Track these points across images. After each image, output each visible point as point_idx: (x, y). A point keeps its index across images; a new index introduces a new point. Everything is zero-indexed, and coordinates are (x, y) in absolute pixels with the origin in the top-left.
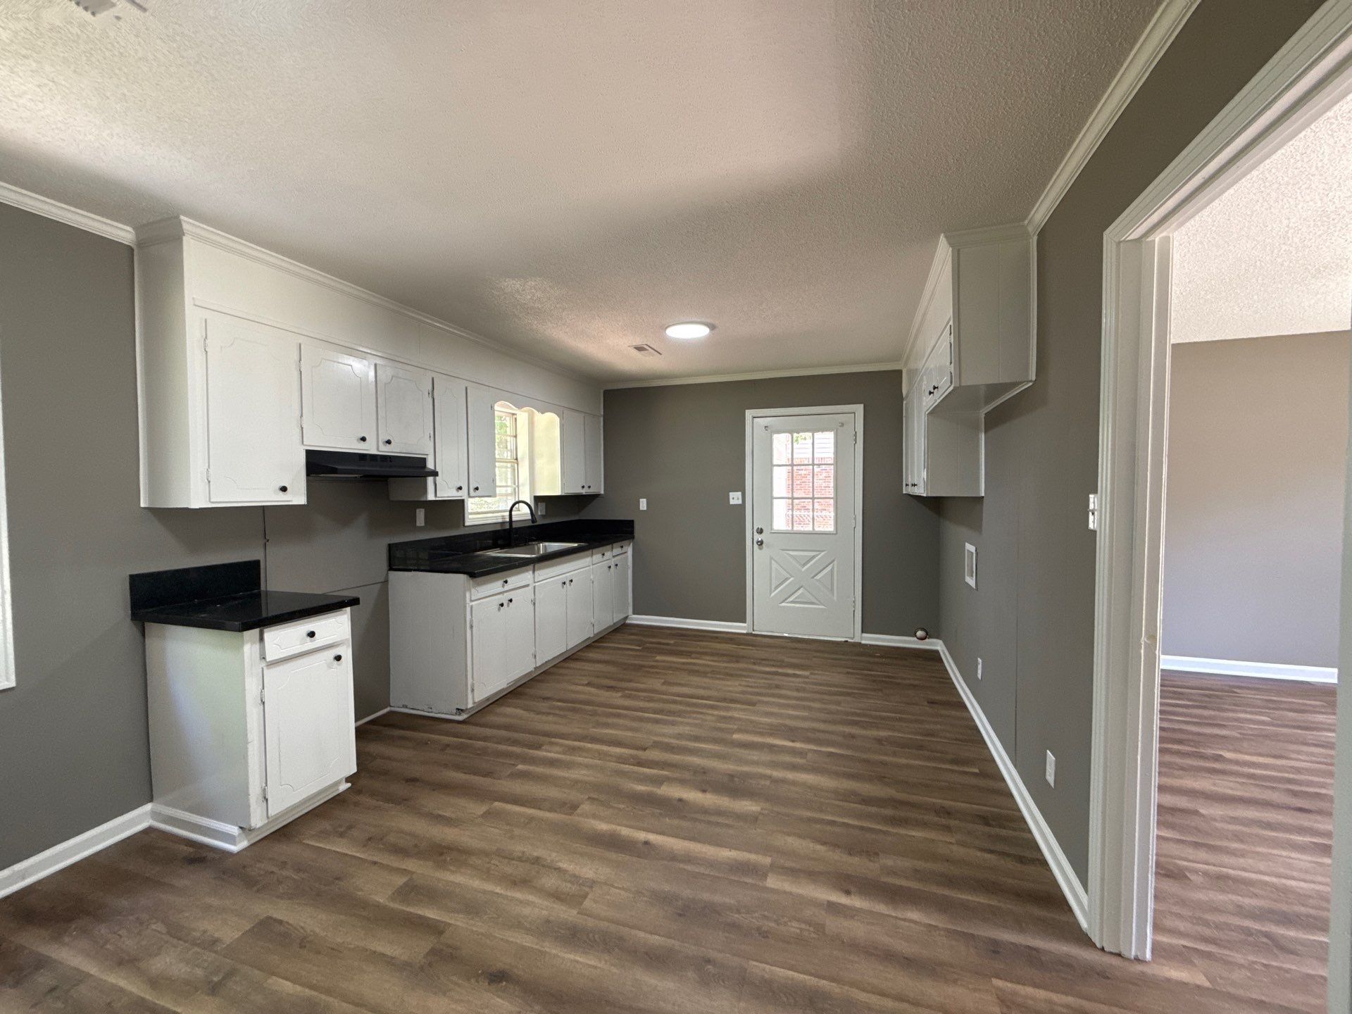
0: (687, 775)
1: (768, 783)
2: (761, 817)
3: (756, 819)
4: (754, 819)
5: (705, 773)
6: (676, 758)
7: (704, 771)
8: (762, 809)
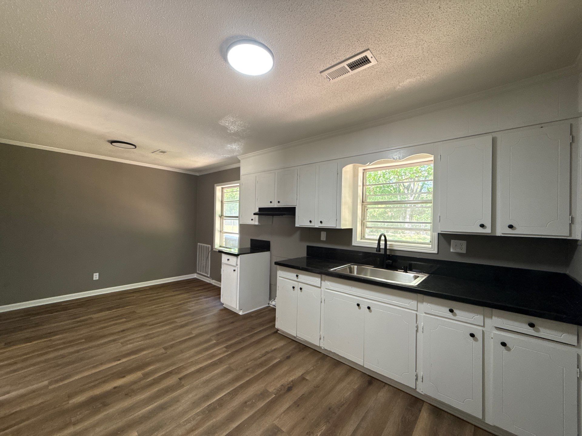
0: (135, 387)
1: (73, 419)
2: (67, 399)
3: (69, 397)
4: (70, 396)
5: (126, 394)
6: (155, 389)
7: (128, 395)
8: (68, 403)
